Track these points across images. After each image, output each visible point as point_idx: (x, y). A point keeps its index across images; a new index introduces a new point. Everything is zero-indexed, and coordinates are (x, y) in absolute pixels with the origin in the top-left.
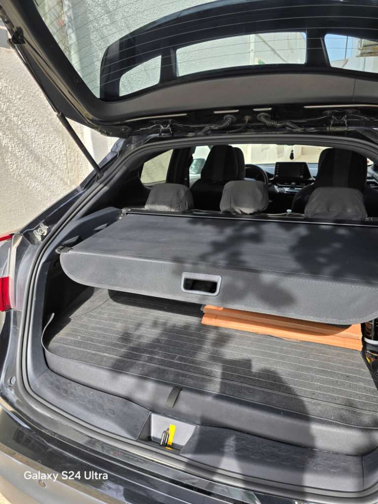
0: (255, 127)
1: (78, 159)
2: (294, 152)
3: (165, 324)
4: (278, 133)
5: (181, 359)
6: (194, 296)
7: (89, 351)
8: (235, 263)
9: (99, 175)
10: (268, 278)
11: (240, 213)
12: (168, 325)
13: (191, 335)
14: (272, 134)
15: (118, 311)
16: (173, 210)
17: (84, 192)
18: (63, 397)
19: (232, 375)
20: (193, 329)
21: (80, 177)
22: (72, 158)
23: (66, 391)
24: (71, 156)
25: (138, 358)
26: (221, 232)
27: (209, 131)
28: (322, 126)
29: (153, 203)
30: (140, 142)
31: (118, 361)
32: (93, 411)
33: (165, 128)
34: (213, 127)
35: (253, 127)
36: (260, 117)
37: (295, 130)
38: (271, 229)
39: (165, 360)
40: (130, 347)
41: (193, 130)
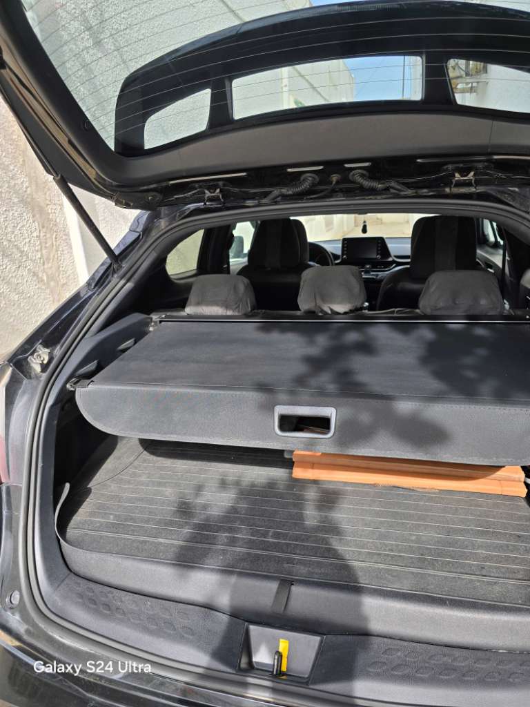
0: (344, 190)
1: (58, 242)
2: (367, 224)
3: (237, 483)
4: (379, 197)
5: (277, 535)
6: (295, 441)
7: (133, 537)
8: (350, 388)
9: (115, 266)
10: (405, 407)
11: (330, 312)
12: (244, 484)
13: (281, 496)
14: (371, 199)
15: (161, 468)
16: (230, 313)
17: (94, 294)
18: (105, 617)
19: (360, 553)
20: (281, 487)
21: (61, 269)
22: (48, 240)
23: (107, 606)
24: (46, 239)
25: (211, 540)
26: (312, 342)
27: (278, 197)
28: (438, 186)
29: (198, 304)
30: (173, 215)
31: (182, 547)
32: (158, 633)
33: (213, 194)
34: (284, 191)
35: (341, 190)
36: (354, 175)
37: (402, 193)
38: (382, 334)
39: (254, 540)
40: (195, 524)
41: (253, 197)
